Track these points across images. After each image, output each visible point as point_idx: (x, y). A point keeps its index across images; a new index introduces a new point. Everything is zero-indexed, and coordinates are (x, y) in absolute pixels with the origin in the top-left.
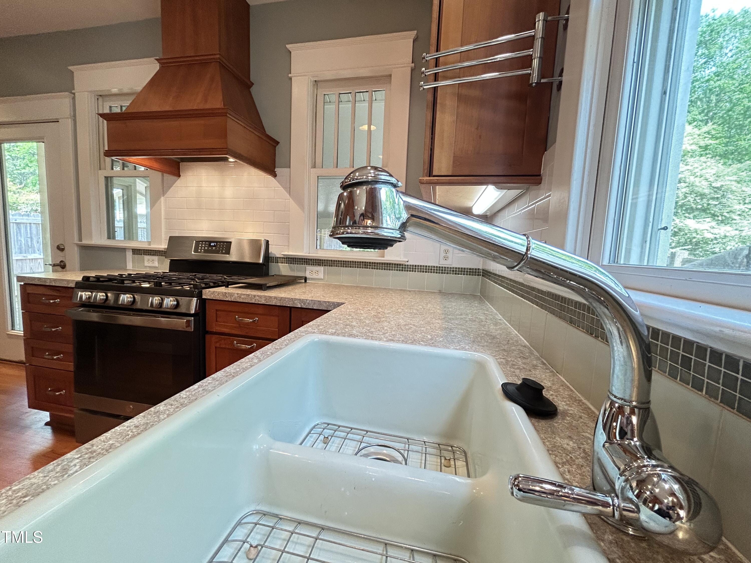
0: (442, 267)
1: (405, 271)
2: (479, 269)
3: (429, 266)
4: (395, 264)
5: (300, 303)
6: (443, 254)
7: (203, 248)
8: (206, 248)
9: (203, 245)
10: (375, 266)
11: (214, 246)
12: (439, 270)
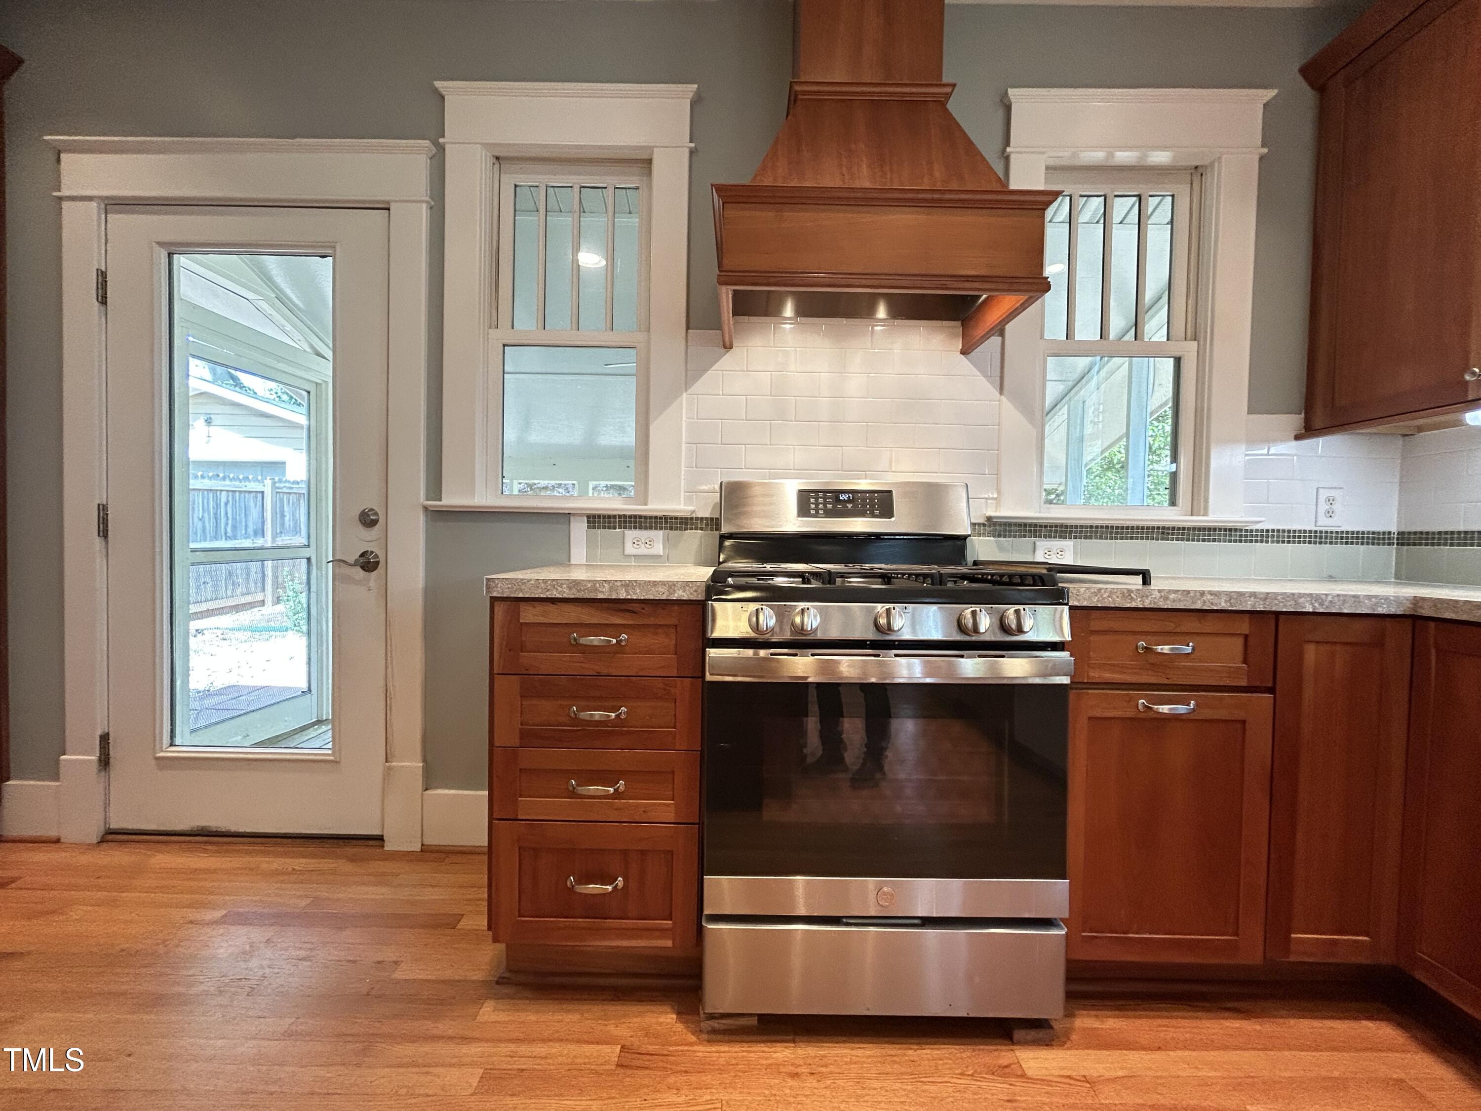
0: (1321, 532)
1: (1246, 541)
2: (1390, 533)
3: (1295, 531)
4: (1225, 530)
5: (1312, 604)
6: (1323, 507)
7: (821, 506)
8: (829, 506)
9: (821, 500)
10: (1183, 534)
11: (849, 501)
12: (1316, 537)
